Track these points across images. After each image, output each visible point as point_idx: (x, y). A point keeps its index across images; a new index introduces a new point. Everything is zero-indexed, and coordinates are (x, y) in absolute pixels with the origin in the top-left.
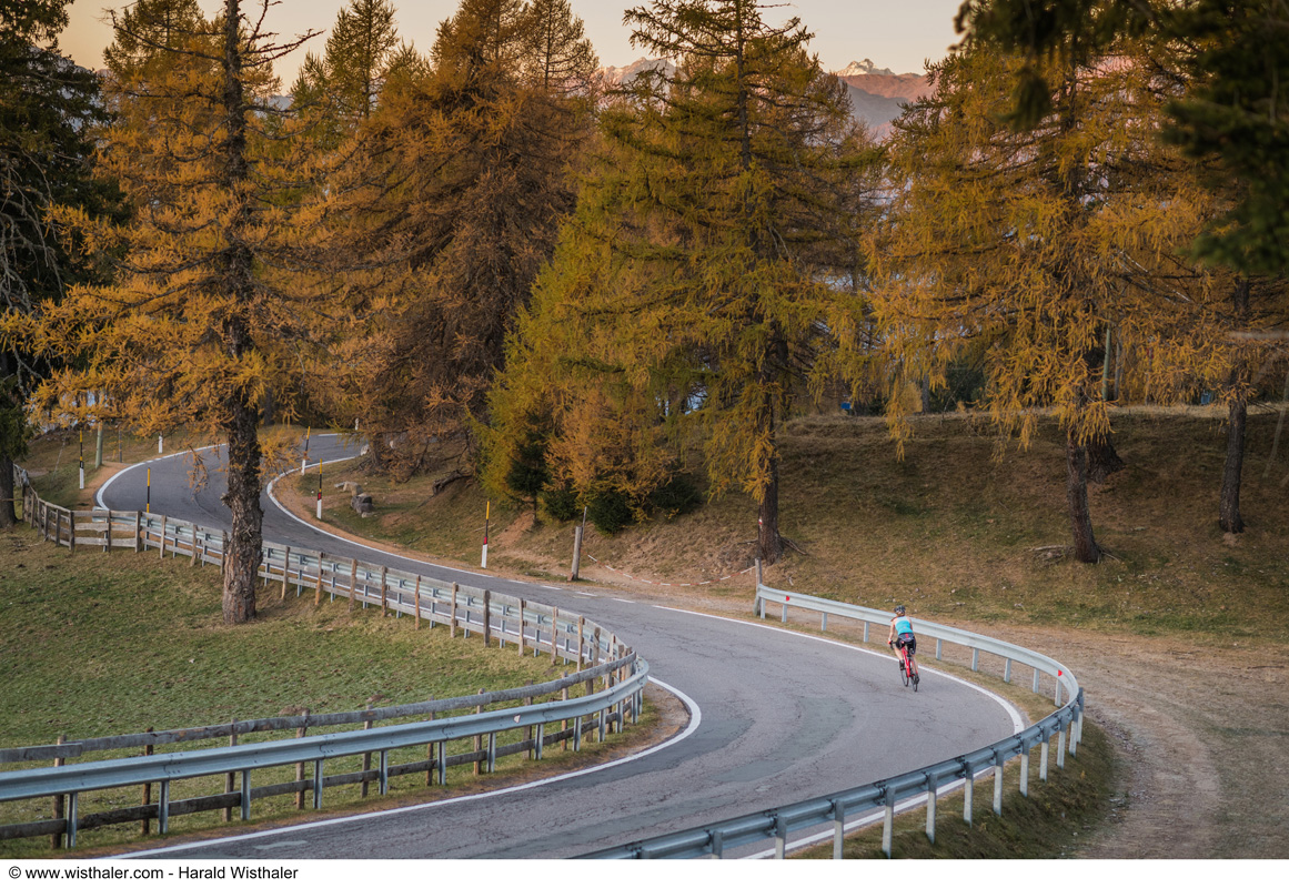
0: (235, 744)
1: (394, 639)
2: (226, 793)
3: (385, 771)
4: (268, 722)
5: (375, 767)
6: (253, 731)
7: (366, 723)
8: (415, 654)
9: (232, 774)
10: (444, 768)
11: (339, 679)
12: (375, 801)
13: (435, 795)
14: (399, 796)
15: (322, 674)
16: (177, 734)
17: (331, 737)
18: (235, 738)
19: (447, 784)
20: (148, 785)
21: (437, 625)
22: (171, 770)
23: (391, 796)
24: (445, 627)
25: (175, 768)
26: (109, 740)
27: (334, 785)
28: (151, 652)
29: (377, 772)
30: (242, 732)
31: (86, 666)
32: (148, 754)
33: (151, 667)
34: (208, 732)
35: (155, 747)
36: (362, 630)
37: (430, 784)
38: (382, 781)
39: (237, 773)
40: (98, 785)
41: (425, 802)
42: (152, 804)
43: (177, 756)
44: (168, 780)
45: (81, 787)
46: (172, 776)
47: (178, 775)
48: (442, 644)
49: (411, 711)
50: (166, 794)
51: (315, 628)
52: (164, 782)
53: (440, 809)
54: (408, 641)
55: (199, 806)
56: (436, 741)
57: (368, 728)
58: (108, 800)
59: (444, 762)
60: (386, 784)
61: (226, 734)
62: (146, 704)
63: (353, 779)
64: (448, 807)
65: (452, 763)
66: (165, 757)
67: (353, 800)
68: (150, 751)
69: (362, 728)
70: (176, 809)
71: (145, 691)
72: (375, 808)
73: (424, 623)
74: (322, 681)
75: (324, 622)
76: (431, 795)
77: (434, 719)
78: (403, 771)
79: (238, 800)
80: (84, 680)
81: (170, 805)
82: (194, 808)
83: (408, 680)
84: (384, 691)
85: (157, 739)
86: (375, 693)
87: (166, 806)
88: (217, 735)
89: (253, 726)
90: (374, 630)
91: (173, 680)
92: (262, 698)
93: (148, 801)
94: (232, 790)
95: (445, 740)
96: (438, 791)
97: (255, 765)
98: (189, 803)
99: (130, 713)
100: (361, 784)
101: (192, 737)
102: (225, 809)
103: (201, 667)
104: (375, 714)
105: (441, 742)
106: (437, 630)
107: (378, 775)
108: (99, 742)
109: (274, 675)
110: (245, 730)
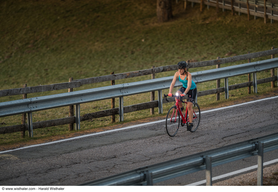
0: (154, 78)
1: (238, 25)
2: (151, 101)
3: (227, 88)
4: (169, 67)
5: (223, 86)
6: (162, 71)
7: (217, 65)
8: (248, 32)
9: (153, 92)
10: (256, 85)
11: (212, 46)
12: (223, 102)
13: (252, 98)
14: (234, 99)
15: (204, 44)
16: (126, 74)
17: (200, 73)
18: (154, 75)
19: (258, 93)
20: (113, 99)
21: (258, 18)
22: (123, 91)
23: (231, 100)
24: (261, 19)
25: (126, 91)
26: (93, 79)
27: (203, 95)
28: (124, 37)
29: (223, 89)
30: (157, 72)
31: (94, 45)
32: (112, 84)
33: (124, 44)
34: (140, 73)
35: (115, 81)
36: (223, 22)
37: (250, 93)
38: (226, 92)
39: (156, 92)
40: (89, 100)
41: (246, 102)
42: (115, 108)
43: (126, 85)
44: (123, 96)
45: (81, 101)
46: (124, 94)
47: (127, 94)
48: (260, 27)
49: (239, 59)
50: (122, 103)
51: (200, 22)
52: (121, 97)
53: (253, 104)
54: (245, 26)
55: (139, 108)
56: (252, 73)
57: (218, 68)
58: (100, 107)
59: (256, 82)
60: (228, 94)
61: (149, 73)
62: (122, 62)
63: (212, 92)
64: (257, 103)
65: (259, 82)
66: (120, 86)
67: (214, 102)
68: (113, 83)
69: (215, 68)
70: (127, 110)
71: (122, 56)
72: (223, 105)
73: (252, 17)
74: (204, 47)
75: (205, 19)
76: (250, 98)
77: (250, 62)
78: (236, 87)
79: (157, 104)
80: (93, 52)
81: (124, 108)
82: (136, 109)
83: (245, 45)
84: (233, 50)
85: (116, 77)
86: (229, 52)
87: (122, 109)
88: (145, 74)
89: (162, 69)
90: (228, 22)
91: (134, 50)
92: (176, 56)
93: (114, 107)
94: (154, 100)
95: (256, 72)
96: (253, 96)
97: (164, 87)
98: (133, 107)
99: (115, 66)
100: (217, 94)
101: (133, 75)
102: (151, 109)
103: (148, 43)
104: (221, 61)
105: (254, 73)
106: (258, 20)
107: (224, 90)
108: (89, 80)
109: (182, 45)
110: (159, 71)
